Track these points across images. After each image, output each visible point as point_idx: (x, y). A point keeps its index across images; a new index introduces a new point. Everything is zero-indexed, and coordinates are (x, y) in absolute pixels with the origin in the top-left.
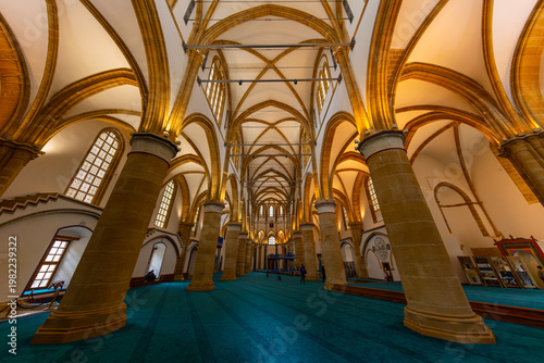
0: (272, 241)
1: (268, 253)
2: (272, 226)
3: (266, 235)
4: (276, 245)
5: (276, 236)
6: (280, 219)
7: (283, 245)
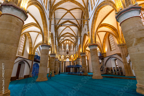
0: (68, 60)
1: (66, 65)
2: (68, 53)
3: (65, 57)
4: (70, 62)
5: (70, 58)
6: (72, 49)
7: (73, 62)
